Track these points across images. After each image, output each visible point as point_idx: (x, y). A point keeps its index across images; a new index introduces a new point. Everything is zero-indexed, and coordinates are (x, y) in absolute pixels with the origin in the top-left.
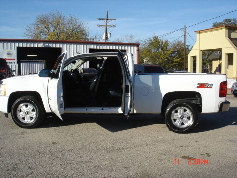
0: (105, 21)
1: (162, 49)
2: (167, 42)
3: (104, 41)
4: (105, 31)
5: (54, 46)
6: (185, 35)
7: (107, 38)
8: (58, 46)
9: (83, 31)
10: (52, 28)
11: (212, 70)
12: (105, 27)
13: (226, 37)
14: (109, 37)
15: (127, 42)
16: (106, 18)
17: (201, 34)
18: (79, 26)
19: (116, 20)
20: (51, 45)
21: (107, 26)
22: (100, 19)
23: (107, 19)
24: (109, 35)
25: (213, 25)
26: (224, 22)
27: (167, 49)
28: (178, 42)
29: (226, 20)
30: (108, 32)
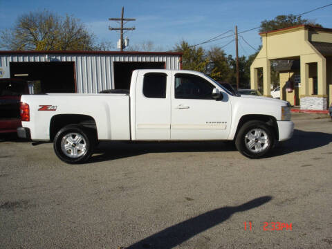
0: (120, 22)
1: (194, 59)
2: (200, 50)
3: (119, 50)
4: (120, 36)
5: (64, 59)
6: (237, 40)
7: (123, 46)
8: (69, 59)
9: (85, 37)
10: (40, 34)
11: (279, 85)
12: (120, 31)
13: (305, 40)
14: (126, 45)
15: (143, 51)
16: (121, 18)
17: (268, 38)
18: (80, 29)
19: (134, 20)
20: (59, 58)
21: (122, 29)
22: (112, 19)
23: (123, 20)
24: (126, 42)
25: (261, 24)
26: (276, 20)
27: (201, 59)
28: (215, 49)
29: (279, 18)
30: (125, 37)
